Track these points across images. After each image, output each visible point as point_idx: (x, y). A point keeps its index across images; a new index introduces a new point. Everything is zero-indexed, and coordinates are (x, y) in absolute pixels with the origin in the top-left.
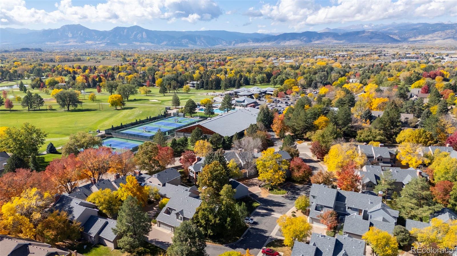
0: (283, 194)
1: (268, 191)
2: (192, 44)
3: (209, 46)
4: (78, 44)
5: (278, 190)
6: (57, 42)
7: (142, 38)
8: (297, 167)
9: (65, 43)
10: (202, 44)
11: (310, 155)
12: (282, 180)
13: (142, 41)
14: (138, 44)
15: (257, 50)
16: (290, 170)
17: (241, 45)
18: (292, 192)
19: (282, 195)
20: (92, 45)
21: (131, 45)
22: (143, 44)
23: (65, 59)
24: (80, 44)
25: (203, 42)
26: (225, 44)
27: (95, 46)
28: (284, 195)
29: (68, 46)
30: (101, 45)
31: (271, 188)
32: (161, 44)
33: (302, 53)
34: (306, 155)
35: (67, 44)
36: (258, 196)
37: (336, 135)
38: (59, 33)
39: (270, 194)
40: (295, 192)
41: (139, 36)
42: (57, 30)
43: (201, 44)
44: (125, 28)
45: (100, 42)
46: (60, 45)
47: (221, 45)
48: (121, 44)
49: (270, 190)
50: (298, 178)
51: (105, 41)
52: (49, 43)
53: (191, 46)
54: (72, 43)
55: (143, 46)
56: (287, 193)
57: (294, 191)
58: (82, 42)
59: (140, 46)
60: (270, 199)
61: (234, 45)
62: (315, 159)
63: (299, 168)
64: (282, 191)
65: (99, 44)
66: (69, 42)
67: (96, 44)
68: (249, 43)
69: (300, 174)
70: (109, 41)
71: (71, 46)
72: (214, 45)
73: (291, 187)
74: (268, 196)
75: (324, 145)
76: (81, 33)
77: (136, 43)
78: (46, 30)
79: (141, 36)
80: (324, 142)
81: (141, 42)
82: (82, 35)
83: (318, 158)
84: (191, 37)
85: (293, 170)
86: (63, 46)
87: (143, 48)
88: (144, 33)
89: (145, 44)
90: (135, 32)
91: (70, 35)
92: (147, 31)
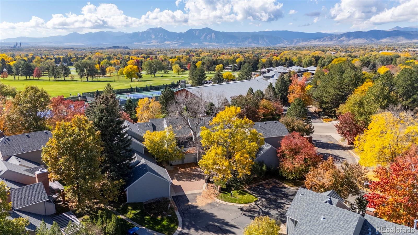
0: (245, 203)
1: (217, 192)
2: (255, 43)
3: (271, 45)
4: (159, 44)
5: (240, 193)
6: (143, 43)
7: (211, 38)
8: (292, 150)
9: (149, 43)
10: (265, 43)
11: (338, 138)
12: (243, 172)
13: (211, 40)
14: (207, 43)
15: (318, 47)
16: (279, 155)
17: (302, 44)
18: (269, 200)
19: (242, 205)
20: (169, 44)
21: (202, 44)
22: (211, 44)
23: (140, 53)
24: (160, 44)
25: (265, 41)
26: (286, 43)
27: (171, 46)
28: (247, 205)
29: (151, 45)
30: (177, 45)
31: (224, 187)
32: (227, 44)
33: (366, 49)
34: (330, 137)
35: (150, 44)
36: (188, 201)
37: (386, 101)
38: (145, 35)
39: (218, 200)
40: (275, 201)
41: (209, 36)
42: (143, 33)
43: (263, 43)
44: (197, 30)
45: (176, 42)
46: (145, 45)
47: (282, 44)
48: (192, 44)
49: (222, 190)
50: (291, 173)
51: (180, 41)
52: (136, 43)
53: (253, 45)
54: (154, 43)
55: (211, 45)
56: (256, 201)
57: (273, 198)
58: (162, 42)
59: (209, 45)
60: (210, 211)
61: (295, 43)
62: (345, 144)
63: (296, 152)
64: (245, 197)
65: (175, 44)
66: (152, 42)
67: (173, 44)
68: (310, 42)
69: (296, 165)
70: (183, 42)
71: (153, 46)
72: (276, 44)
73: (271, 190)
74: (209, 204)
75: (361, 119)
76: (161, 35)
77: (206, 43)
78: (135, 33)
79: (210, 37)
80: (361, 114)
81: (210, 42)
82: (162, 36)
83: (349, 143)
84: (255, 37)
85: (283, 156)
86: (147, 46)
87: (210, 47)
88: (213, 34)
89: (214, 44)
90: (206, 34)
91: (153, 37)
92: (216, 33)
